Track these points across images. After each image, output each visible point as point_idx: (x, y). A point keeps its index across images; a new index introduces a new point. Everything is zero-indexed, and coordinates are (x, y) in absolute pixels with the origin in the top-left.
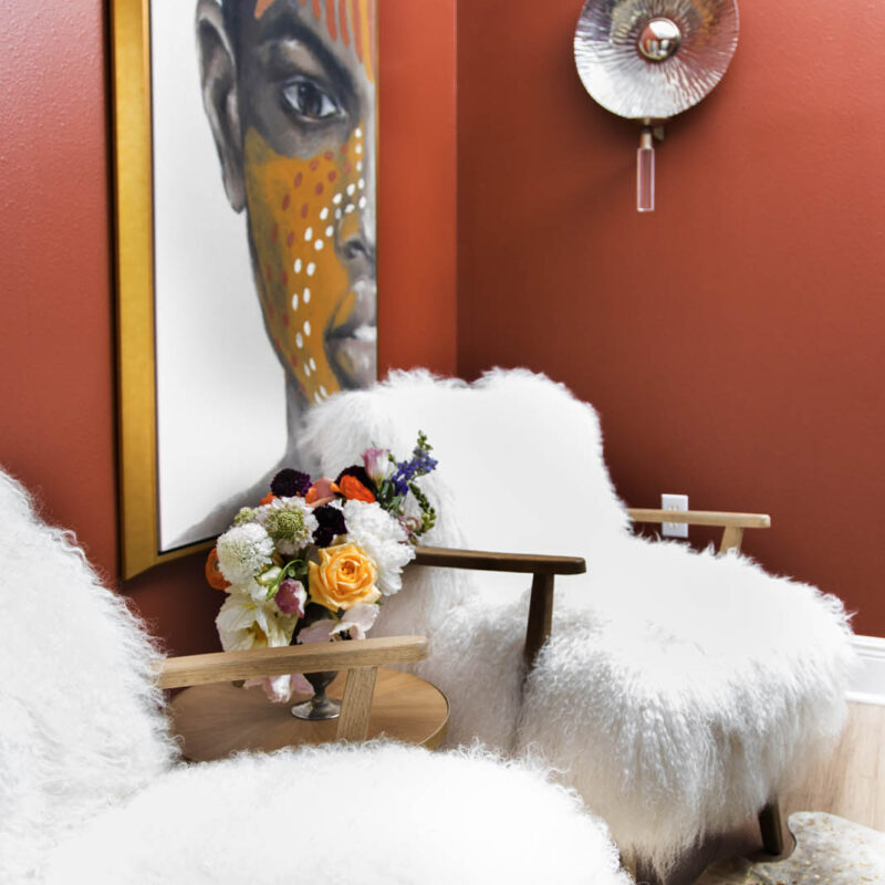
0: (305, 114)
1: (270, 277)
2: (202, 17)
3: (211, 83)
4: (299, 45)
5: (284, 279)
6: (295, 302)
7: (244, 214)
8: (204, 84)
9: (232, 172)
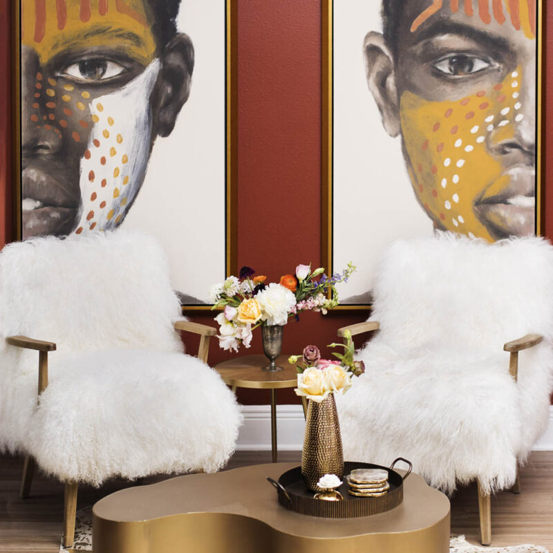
0: (456, 73)
1: (420, 169)
2: (368, 44)
3: (374, 75)
4: (450, 36)
5: (434, 170)
6: (444, 183)
7: (399, 137)
8: (369, 76)
9: (390, 116)
